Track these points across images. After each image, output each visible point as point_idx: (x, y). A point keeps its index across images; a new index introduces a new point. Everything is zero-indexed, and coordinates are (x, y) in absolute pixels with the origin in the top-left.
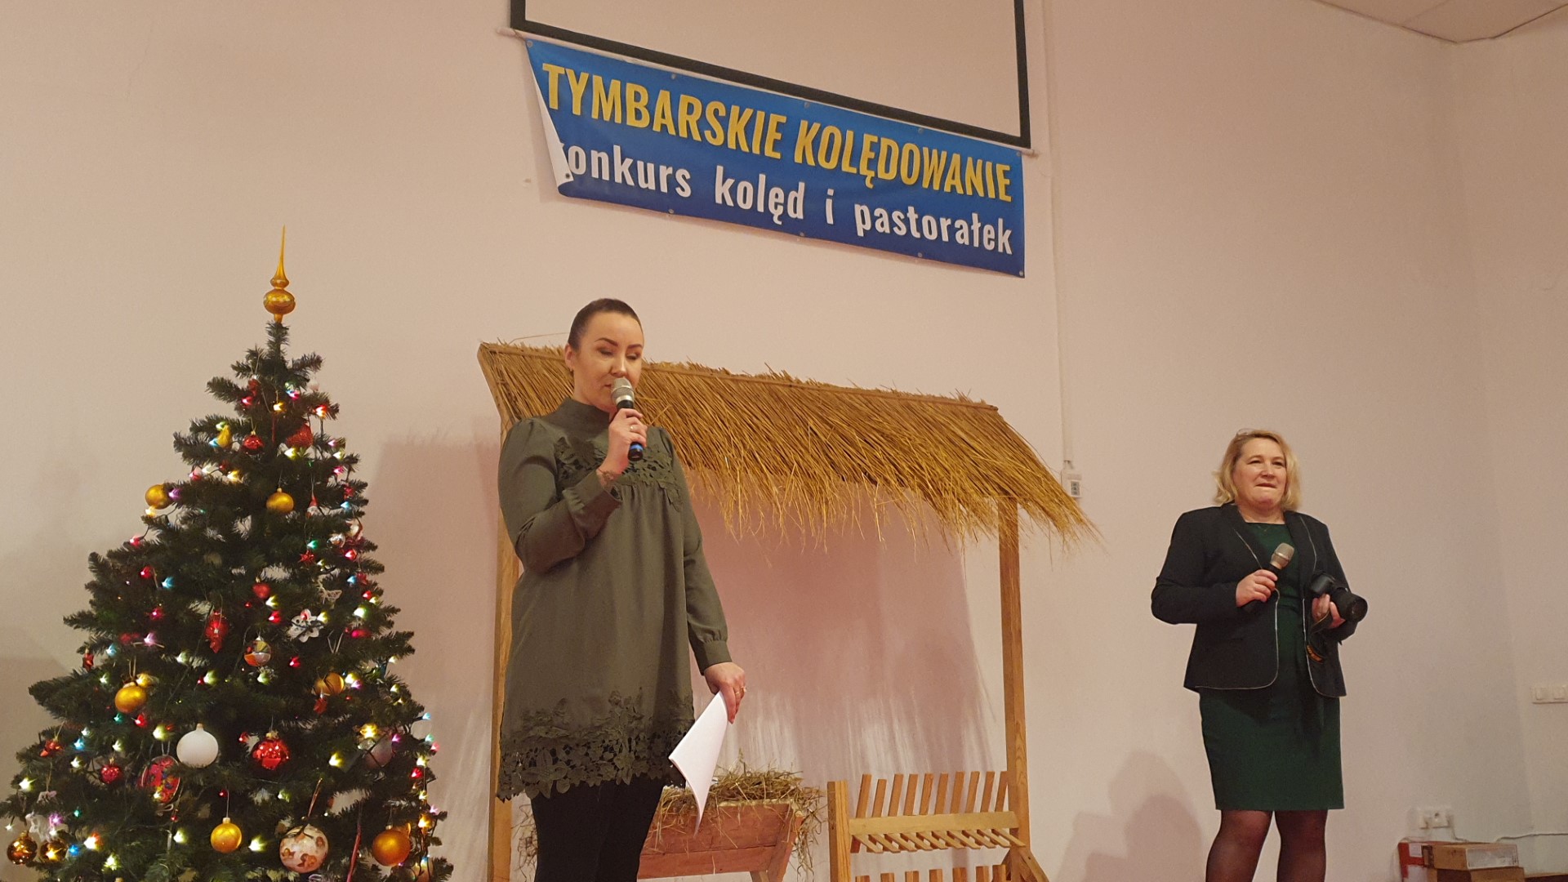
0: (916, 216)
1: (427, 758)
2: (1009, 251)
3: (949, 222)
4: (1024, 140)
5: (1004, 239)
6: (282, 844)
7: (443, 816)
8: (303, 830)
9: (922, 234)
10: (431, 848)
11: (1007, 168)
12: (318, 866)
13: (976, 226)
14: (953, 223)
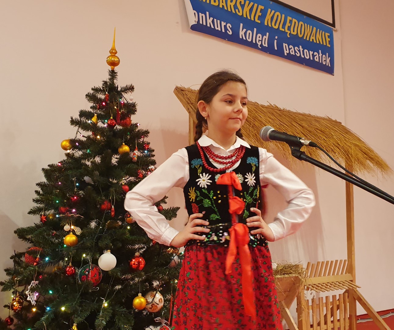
0: (302, 49)
2: (330, 66)
3: (312, 53)
4: (333, 25)
5: (328, 61)
9: (304, 56)
11: (329, 34)
13: (321, 55)
14: (314, 53)
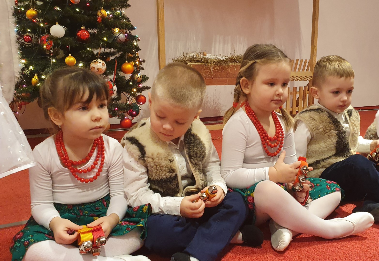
1: (137, 42)
6: (91, 65)
7: (144, 61)
8: (97, 60)
10: (141, 70)
12: (104, 72)
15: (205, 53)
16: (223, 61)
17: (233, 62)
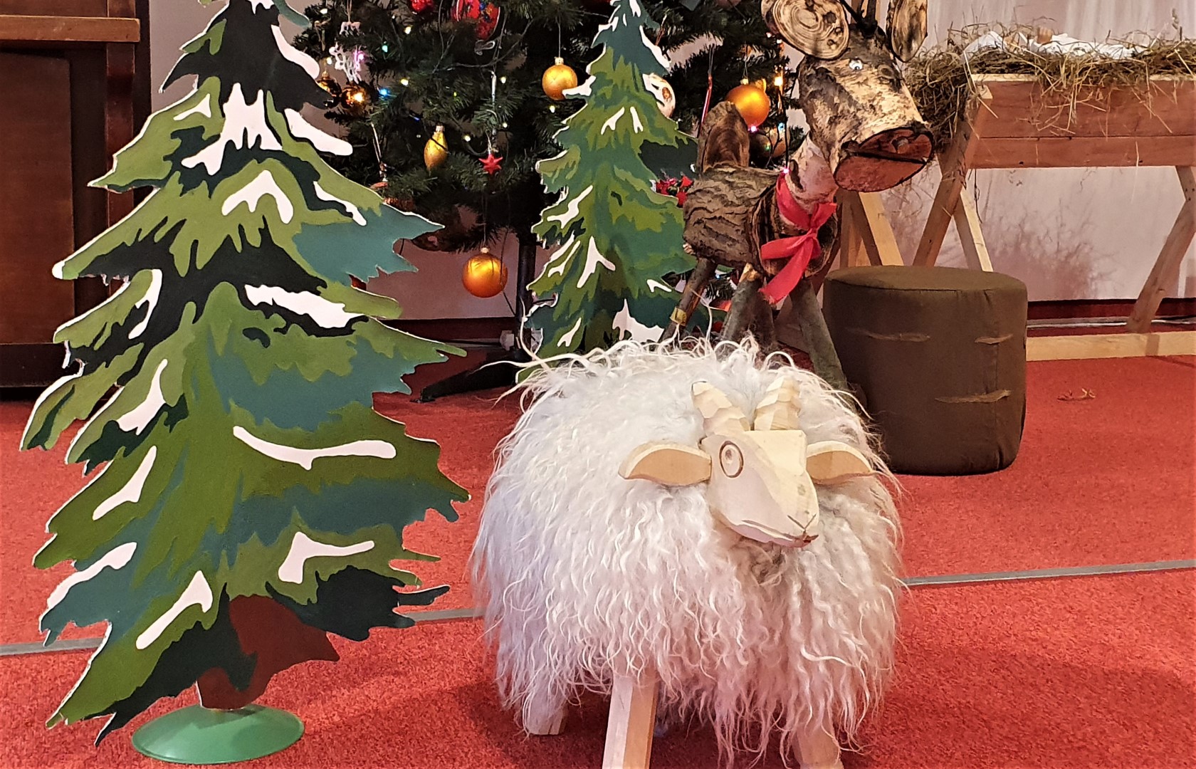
15: (1045, 31)
16: (1124, 65)
17: (1168, 67)
